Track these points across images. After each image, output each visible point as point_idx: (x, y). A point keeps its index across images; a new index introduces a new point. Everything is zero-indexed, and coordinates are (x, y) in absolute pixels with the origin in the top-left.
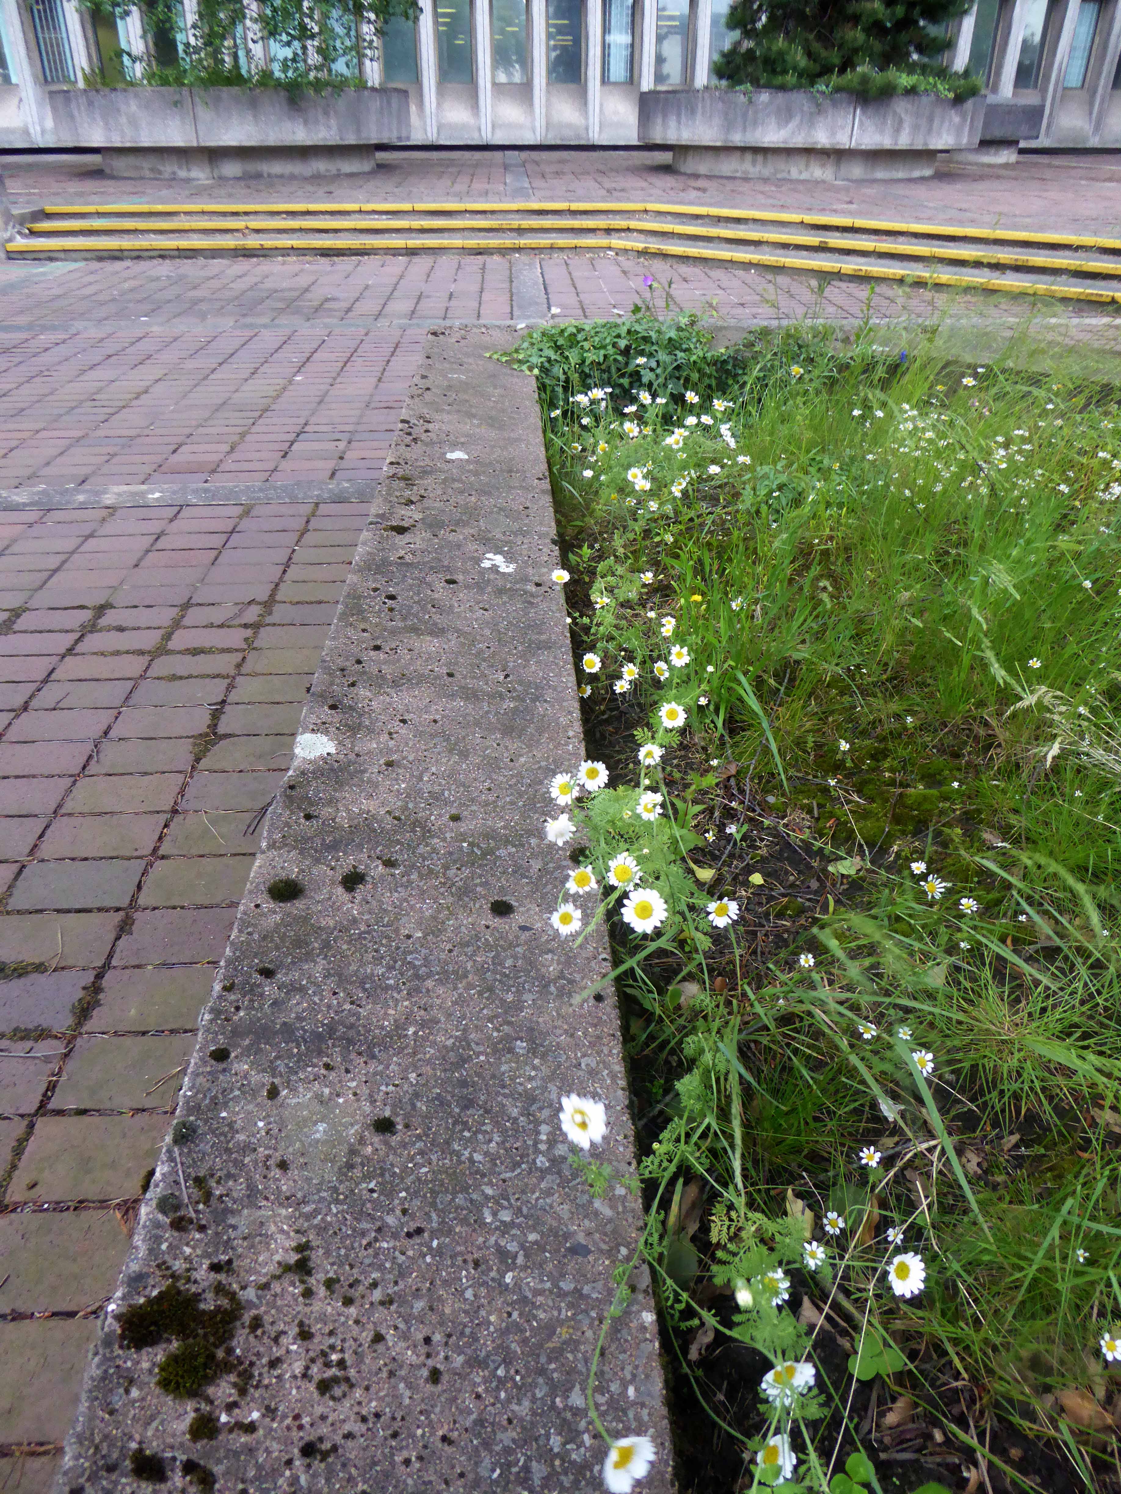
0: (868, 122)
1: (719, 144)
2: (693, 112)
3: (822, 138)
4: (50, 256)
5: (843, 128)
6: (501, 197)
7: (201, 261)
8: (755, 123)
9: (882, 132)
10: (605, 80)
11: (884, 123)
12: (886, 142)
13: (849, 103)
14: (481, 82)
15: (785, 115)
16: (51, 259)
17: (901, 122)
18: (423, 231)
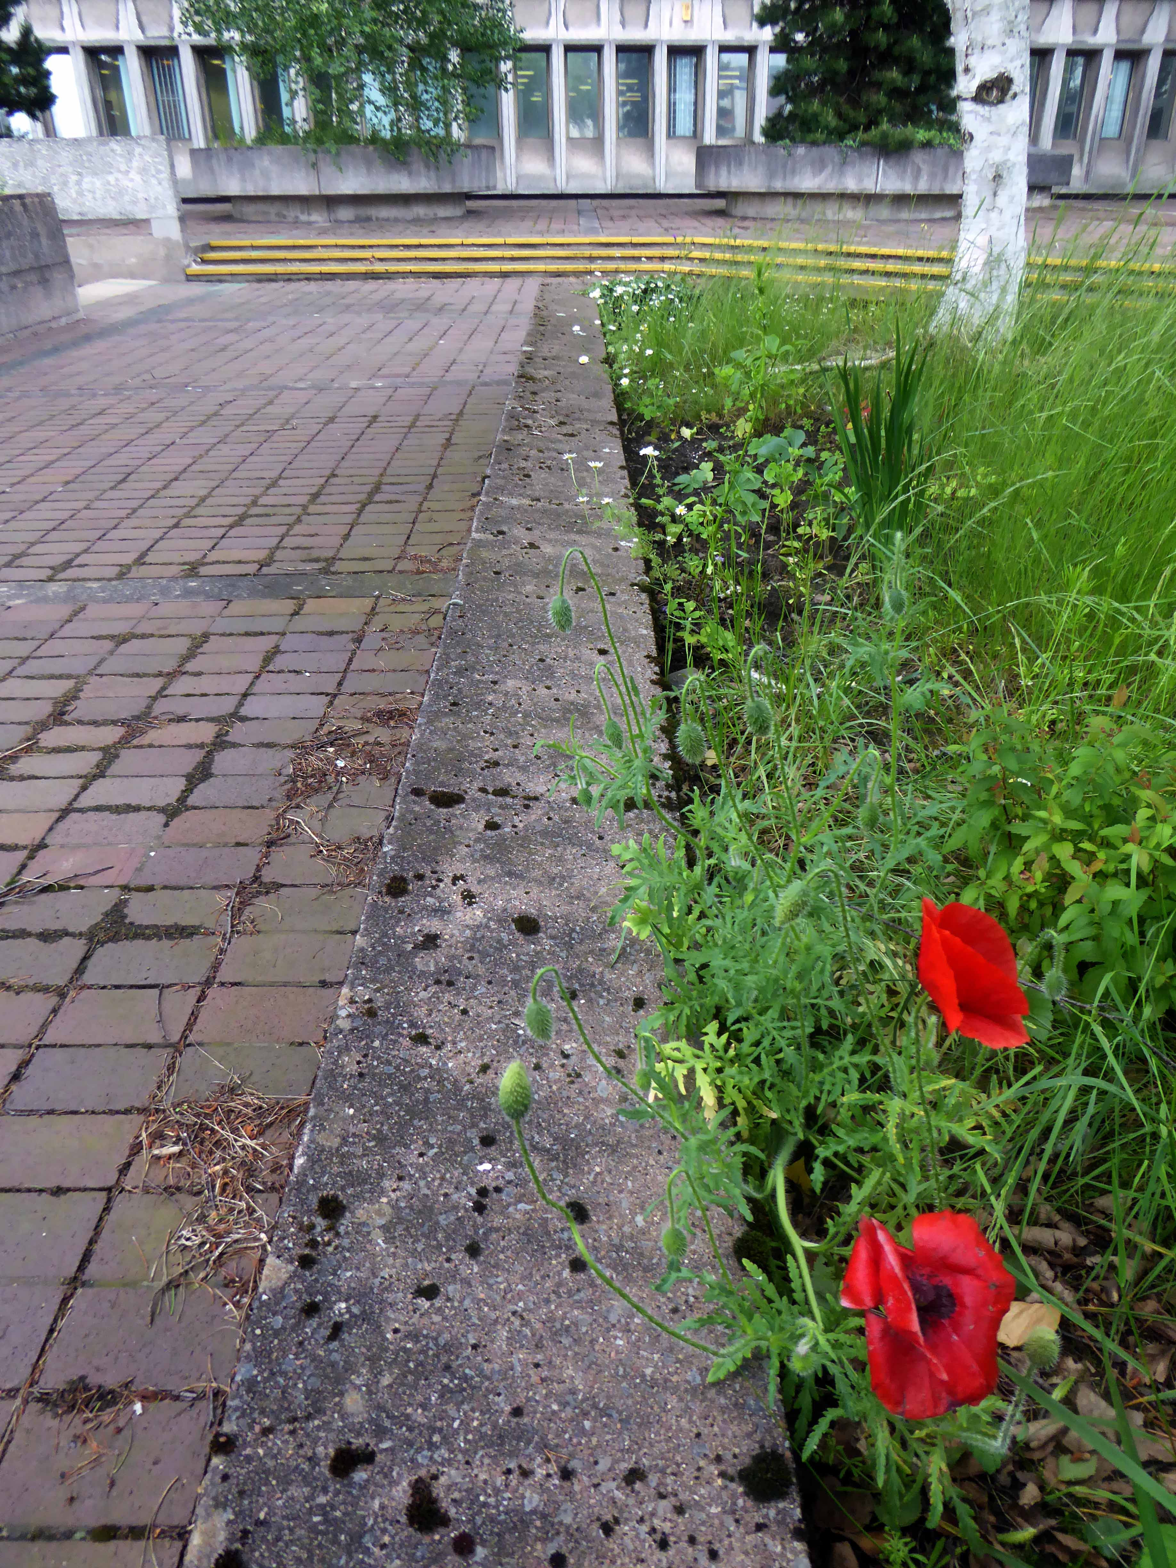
0: (890, 172)
1: (763, 190)
2: (740, 163)
3: (851, 184)
4: (220, 279)
5: (869, 176)
6: (575, 234)
7: (339, 282)
8: (794, 172)
9: (903, 179)
10: (671, 133)
11: (905, 171)
12: (908, 188)
13: (873, 156)
14: (557, 137)
15: (820, 166)
16: (221, 281)
17: (919, 170)
18: (513, 259)
